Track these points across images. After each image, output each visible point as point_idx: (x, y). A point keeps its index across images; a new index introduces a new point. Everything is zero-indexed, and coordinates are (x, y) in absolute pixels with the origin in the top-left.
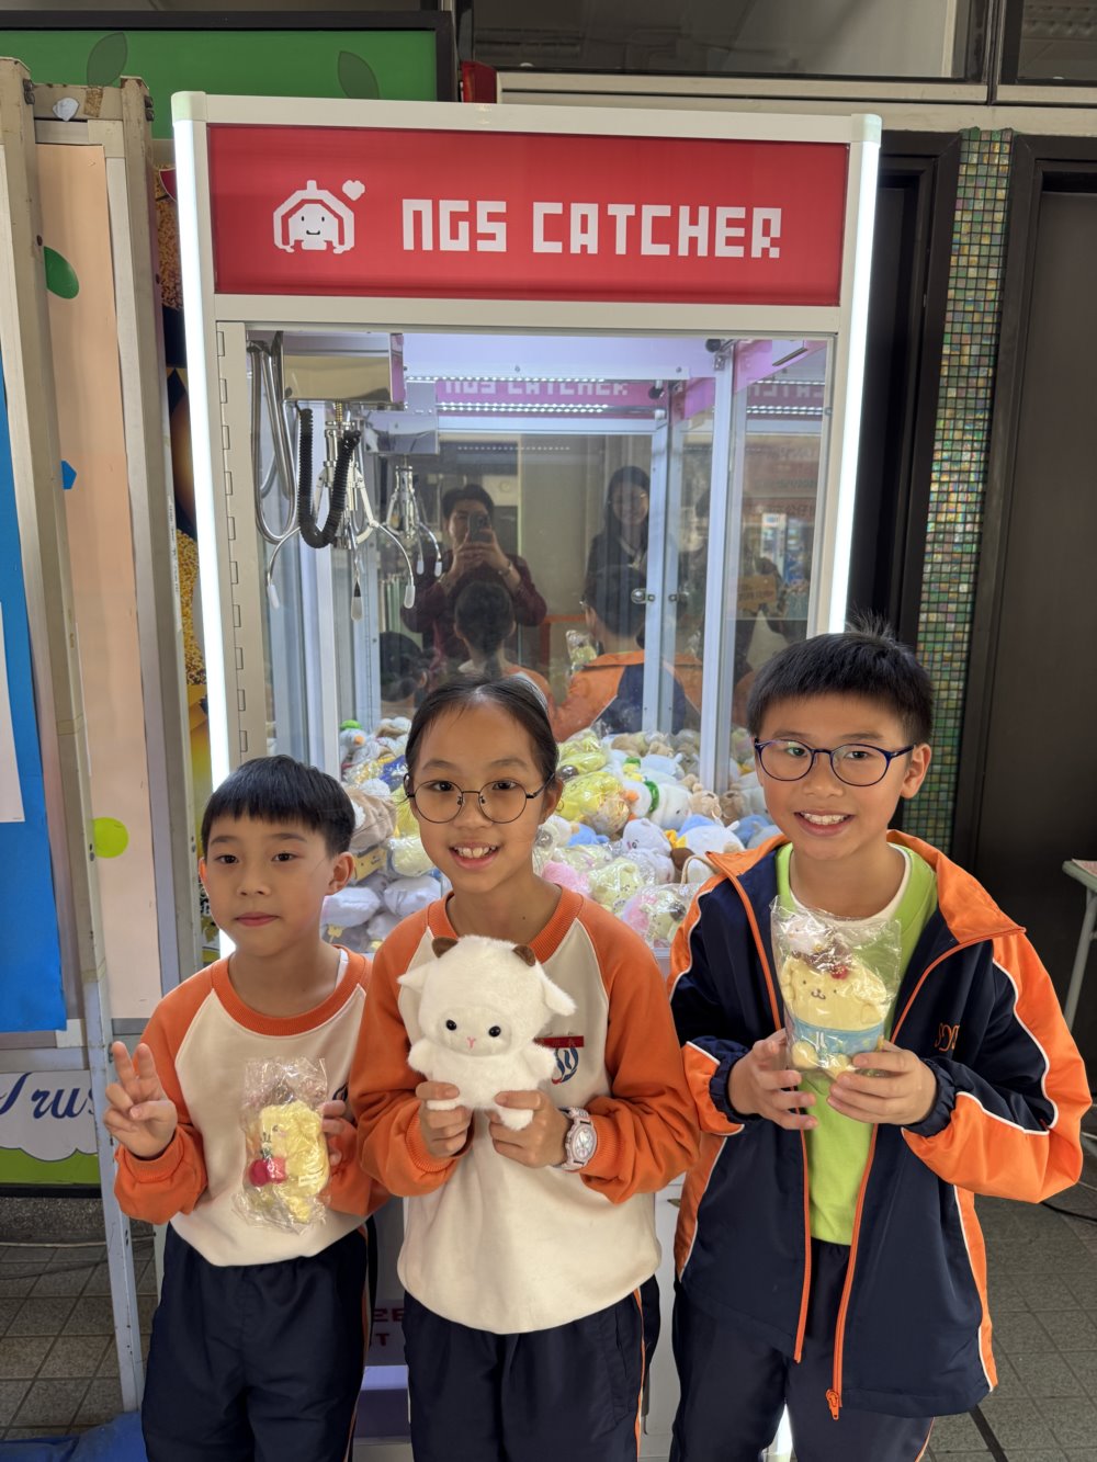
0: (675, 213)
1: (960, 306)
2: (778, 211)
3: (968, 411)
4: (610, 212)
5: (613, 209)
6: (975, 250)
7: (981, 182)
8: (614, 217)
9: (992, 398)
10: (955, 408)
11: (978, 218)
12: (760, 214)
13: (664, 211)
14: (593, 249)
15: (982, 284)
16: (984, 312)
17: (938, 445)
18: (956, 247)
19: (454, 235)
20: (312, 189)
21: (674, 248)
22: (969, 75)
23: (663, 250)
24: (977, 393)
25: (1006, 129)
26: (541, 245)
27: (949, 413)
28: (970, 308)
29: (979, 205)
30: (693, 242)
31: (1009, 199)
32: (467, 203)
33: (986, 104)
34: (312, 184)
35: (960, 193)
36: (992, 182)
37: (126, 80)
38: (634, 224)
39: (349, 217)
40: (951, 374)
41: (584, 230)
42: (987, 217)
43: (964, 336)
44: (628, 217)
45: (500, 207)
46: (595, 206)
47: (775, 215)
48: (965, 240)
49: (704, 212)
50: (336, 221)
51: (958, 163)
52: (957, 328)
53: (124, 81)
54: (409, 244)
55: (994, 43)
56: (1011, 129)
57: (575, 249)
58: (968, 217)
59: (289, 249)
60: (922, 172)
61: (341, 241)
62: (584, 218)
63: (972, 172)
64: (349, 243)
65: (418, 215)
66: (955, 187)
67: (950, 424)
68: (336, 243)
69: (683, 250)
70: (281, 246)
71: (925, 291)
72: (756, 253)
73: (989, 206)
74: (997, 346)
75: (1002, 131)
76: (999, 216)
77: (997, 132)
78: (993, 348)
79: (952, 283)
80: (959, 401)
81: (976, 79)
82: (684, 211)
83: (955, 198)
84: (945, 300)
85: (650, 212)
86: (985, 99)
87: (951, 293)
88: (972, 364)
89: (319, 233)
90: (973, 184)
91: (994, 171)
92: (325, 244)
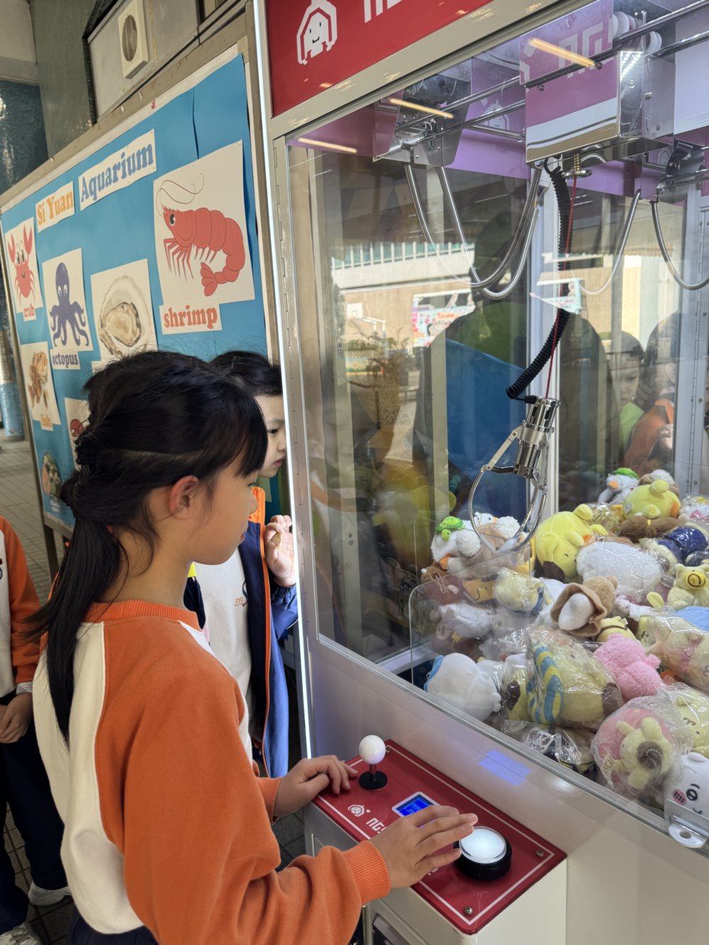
20: (314, 3)
39: (334, 13)
50: (327, 21)
54: (368, 17)
59: (305, 62)
61: (330, 39)
64: (335, 38)
68: (328, 43)
70: (301, 62)
89: (318, 39)
92: (322, 46)
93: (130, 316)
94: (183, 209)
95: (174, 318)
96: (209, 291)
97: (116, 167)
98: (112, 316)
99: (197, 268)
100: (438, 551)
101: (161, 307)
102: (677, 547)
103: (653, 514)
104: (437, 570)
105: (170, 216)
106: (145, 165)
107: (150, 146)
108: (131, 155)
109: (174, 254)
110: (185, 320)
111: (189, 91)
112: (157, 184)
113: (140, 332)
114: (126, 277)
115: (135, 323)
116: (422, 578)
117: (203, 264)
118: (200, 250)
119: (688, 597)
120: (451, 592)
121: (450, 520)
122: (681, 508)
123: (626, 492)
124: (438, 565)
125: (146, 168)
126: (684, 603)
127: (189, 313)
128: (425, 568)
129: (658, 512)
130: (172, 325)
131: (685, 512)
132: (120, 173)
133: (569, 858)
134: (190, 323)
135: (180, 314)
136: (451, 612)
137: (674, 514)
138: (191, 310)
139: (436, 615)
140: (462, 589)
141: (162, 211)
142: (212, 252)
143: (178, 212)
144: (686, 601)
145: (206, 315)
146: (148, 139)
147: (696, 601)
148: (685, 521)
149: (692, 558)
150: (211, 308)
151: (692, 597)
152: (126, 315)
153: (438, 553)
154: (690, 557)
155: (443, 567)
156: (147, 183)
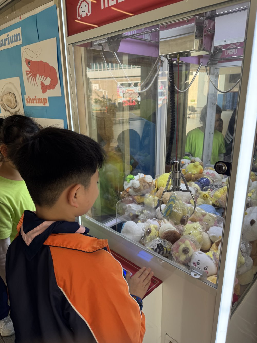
39: (90, 3)
50: (88, 5)
54: (102, 8)
59: (80, 18)
61: (89, 12)
64: (91, 12)
68: (88, 13)
89: (85, 11)
92: (86, 14)
93: (12, 98)
94: (33, 60)
95: (30, 100)
96: (44, 92)
97: (5, 40)
98: (5, 97)
99: (39, 83)
100: (126, 186)
101: (25, 96)
102: (201, 184)
103: (194, 173)
104: (126, 193)
105: (28, 62)
106: (17, 41)
107: (19, 34)
108: (11, 36)
109: (30, 76)
110: (35, 101)
111: (35, 15)
112: (23, 49)
113: (17, 104)
114: (10, 83)
115: (15, 101)
116: (121, 195)
117: (41, 82)
118: (40, 77)
119: (203, 201)
120: (130, 200)
121: (130, 176)
122: (203, 171)
123: (187, 165)
124: (126, 191)
125: (17, 42)
126: (201, 203)
127: (36, 99)
128: (121, 192)
129: (196, 172)
130: (30, 103)
131: (204, 172)
132: (7, 42)
133: (163, 283)
134: (36, 103)
135: (33, 99)
136: (130, 207)
137: (201, 173)
138: (37, 98)
139: (125, 207)
140: (133, 199)
141: (25, 60)
142: (45, 78)
143: (31, 61)
144: (202, 202)
145: (43, 100)
146: (18, 31)
147: (205, 203)
148: (204, 175)
149: (205, 188)
150: (45, 98)
151: (204, 201)
152: (11, 97)
153: (126, 187)
154: (205, 187)
155: (128, 192)
156: (18, 48)
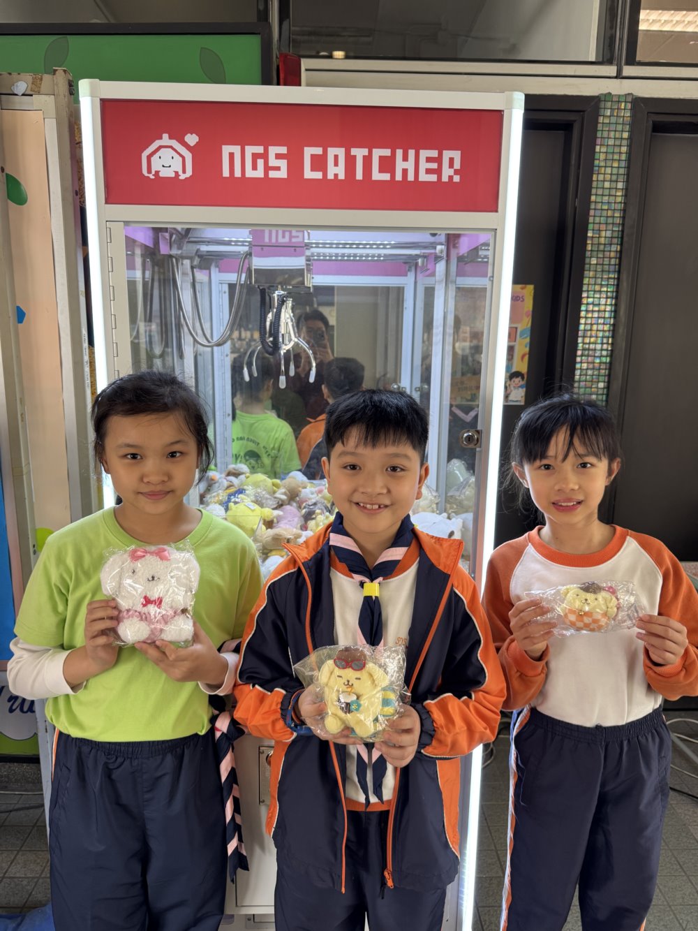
0: (394, 154)
1: (599, 206)
2: (459, 152)
3: (604, 273)
4: (352, 154)
5: (354, 151)
6: (609, 171)
7: (613, 127)
8: (355, 156)
9: (620, 264)
10: (596, 271)
11: (610, 150)
12: (447, 154)
13: (387, 152)
14: (342, 176)
15: (613, 192)
16: (614, 210)
17: (584, 295)
18: (596, 168)
19: (255, 167)
20: (166, 140)
21: (393, 176)
22: (605, 60)
23: (386, 177)
24: (610, 261)
25: (629, 94)
26: (309, 174)
27: (592, 274)
28: (605, 207)
29: (611, 142)
30: (405, 172)
31: (630, 138)
32: (262, 147)
33: (616, 77)
34: (165, 136)
35: (599, 134)
36: (620, 127)
37: (57, 70)
38: (367, 161)
39: (189, 156)
40: (593, 249)
41: (336, 164)
42: (617, 150)
43: (601, 226)
44: (364, 157)
45: (283, 150)
46: (343, 150)
47: (457, 155)
48: (602, 164)
49: (412, 153)
50: (181, 159)
51: (598, 115)
52: (597, 220)
53: (55, 71)
54: (226, 173)
55: (621, 39)
56: (631, 94)
57: (330, 176)
58: (604, 149)
59: (152, 177)
60: (575, 121)
61: (184, 172)
62: (336, 157)
63: (607, 121)
64: (189, 173)
65: (232, 155)
66: (596, 130)
67: (592, 281)
68: (180, 172)
69: (399, 177)
70: (146, 174)
71: (576, 196)
72: (445, 179)
73: (618, 143)
74: (623, 231)
75: (626, 95)
76: (624, 149)
77: (623, 95)
78: (620, 233)
79: (594, 191)
80: (598, 266)
81: (609, 62)
82: (399, 153)
83: (595, 138)
84: (589, 202)
85: (378, 153)
86: (615, 75)
87: (593, 198)
88: (607, 243)
89: (170, 166)
90: (608, 129)
91: (621, 120)
92: (174, 173)
